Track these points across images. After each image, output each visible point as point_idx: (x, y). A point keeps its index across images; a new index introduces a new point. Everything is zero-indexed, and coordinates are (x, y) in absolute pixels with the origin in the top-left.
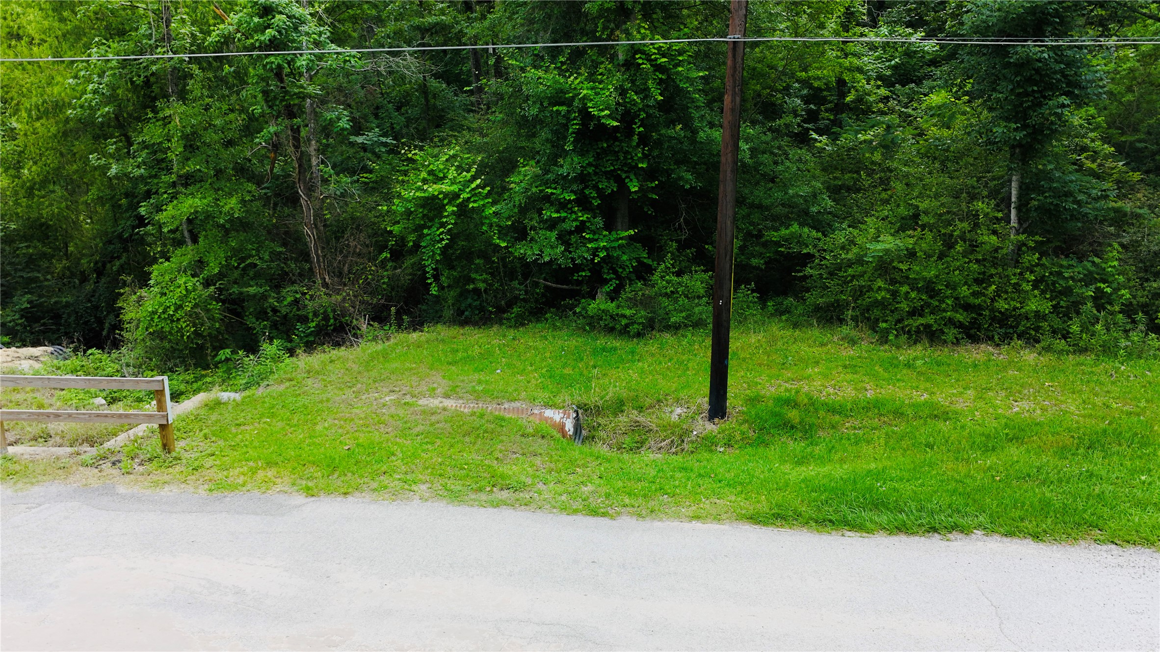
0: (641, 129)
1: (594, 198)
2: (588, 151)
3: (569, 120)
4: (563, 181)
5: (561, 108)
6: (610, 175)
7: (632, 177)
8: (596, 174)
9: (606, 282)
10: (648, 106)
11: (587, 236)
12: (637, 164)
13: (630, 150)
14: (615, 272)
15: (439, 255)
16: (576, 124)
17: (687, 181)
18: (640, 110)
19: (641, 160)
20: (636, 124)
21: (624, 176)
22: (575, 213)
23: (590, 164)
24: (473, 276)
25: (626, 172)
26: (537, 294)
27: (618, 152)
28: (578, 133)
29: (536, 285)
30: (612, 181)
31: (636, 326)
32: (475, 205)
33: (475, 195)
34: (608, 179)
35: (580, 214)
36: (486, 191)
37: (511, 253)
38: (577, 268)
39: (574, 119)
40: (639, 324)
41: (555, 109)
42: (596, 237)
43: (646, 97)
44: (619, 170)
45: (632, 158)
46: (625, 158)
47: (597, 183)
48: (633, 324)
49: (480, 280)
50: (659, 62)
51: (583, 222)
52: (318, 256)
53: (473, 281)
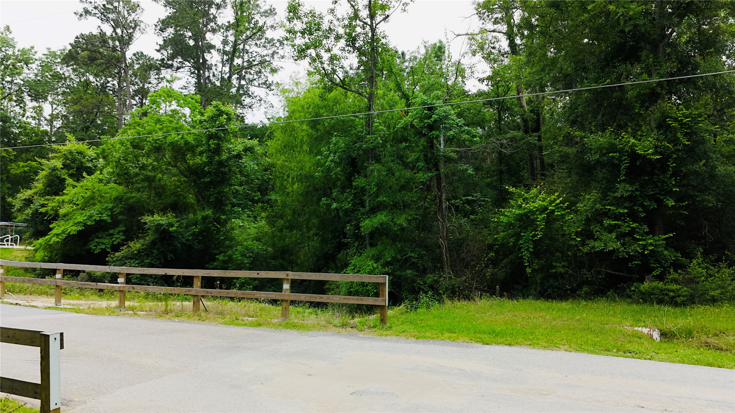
0: (674, 165)
1: (640, 212)
2: (634, 183)
3: (621, 161)
4: (618, 202)
5: (615, 154)
6: (652, 198)
7: (669, 198)
8: (641, 197)
9: (654, 269)
10: (678, 150)
11: (638, 237)
12: (671, 189)
13: (666, 180)
14: (660, 263)
15: (532, 249)
16: (627, 163)
17: (710, 202)
18: (673, 153)
19: (675, 186)
20: (670, 162)
21: (662, 197)
22: (627, 222)
23: (636, 190)
24: (554, 264)
25: (663, 195)
26: (600, 278)
27: (657, 182)
28: (627, 168)
29: (599, 273)
30: (653, 202)
31: (681, 298)
32: (559, 213)
33: (558, 208)
34: (650, 200)
35: (631, 223)
36: (566, 205)
37: (580, 250)
38: (632, 258)
39: (625, 160)
40: (684, 296)
41: (610, 155)
42: (644, 238)
43: (675, 145)
44: (658, 194)
45: (667, 186)
46: (662, 185)
47: (642, 202)
48: (679, 296)
49: (560, 268)
50: (684, 121)
51: (633, 228)
52: (447, 257)
53: (555, 267)
